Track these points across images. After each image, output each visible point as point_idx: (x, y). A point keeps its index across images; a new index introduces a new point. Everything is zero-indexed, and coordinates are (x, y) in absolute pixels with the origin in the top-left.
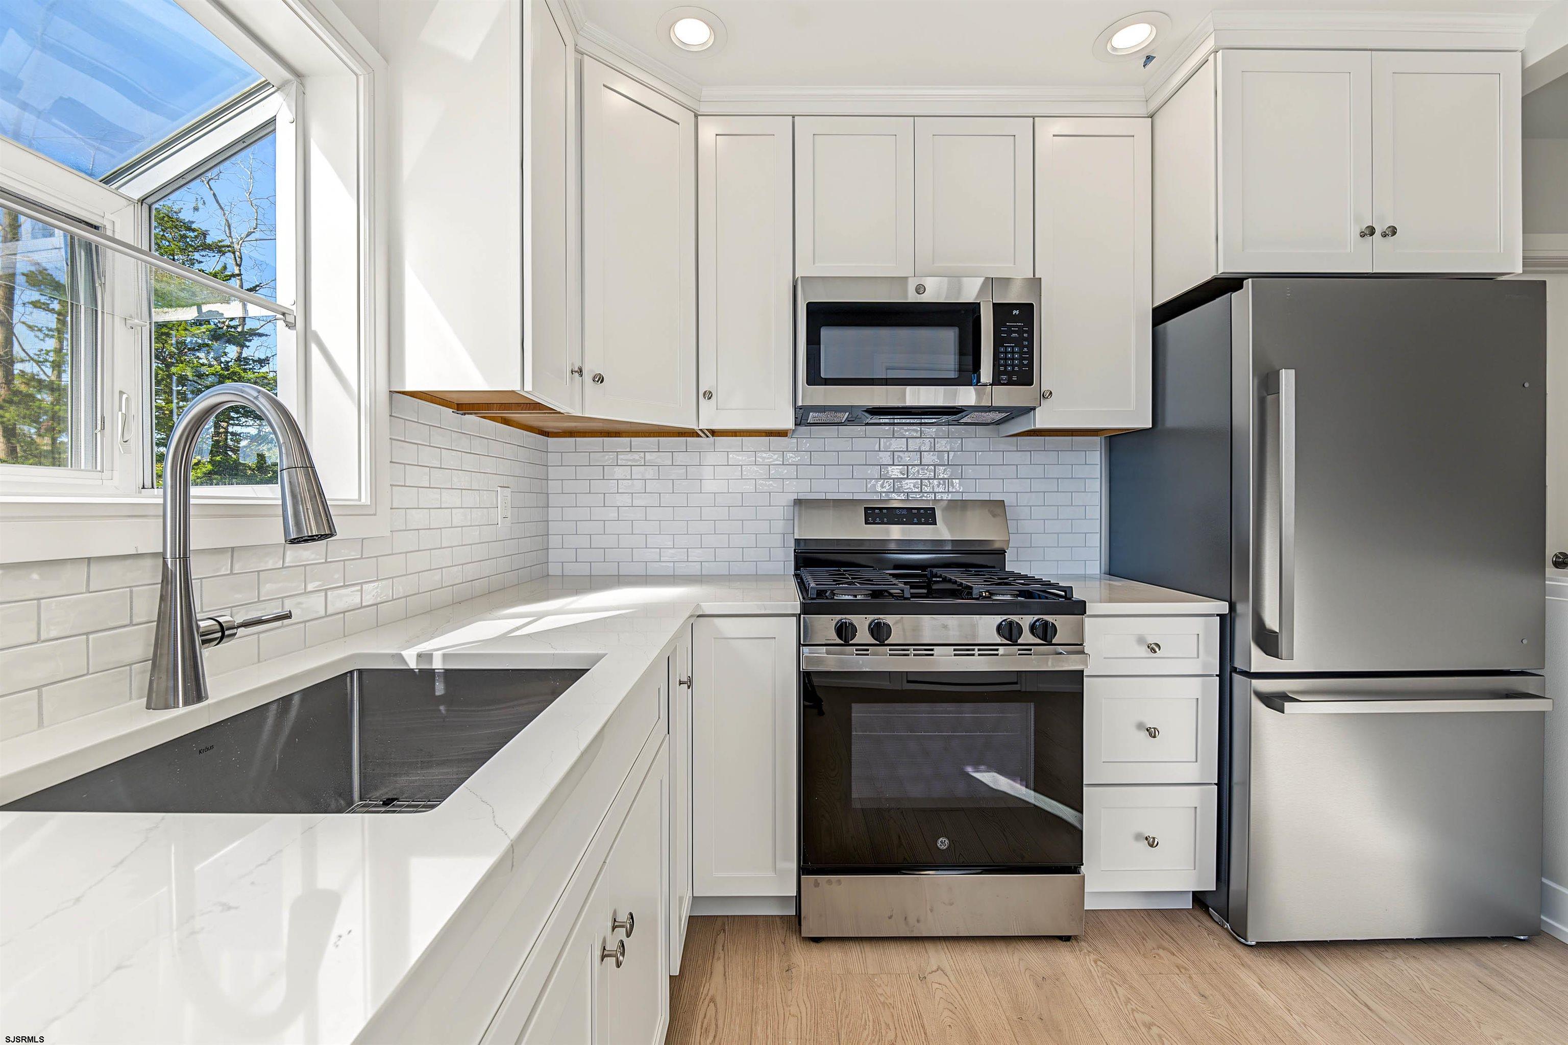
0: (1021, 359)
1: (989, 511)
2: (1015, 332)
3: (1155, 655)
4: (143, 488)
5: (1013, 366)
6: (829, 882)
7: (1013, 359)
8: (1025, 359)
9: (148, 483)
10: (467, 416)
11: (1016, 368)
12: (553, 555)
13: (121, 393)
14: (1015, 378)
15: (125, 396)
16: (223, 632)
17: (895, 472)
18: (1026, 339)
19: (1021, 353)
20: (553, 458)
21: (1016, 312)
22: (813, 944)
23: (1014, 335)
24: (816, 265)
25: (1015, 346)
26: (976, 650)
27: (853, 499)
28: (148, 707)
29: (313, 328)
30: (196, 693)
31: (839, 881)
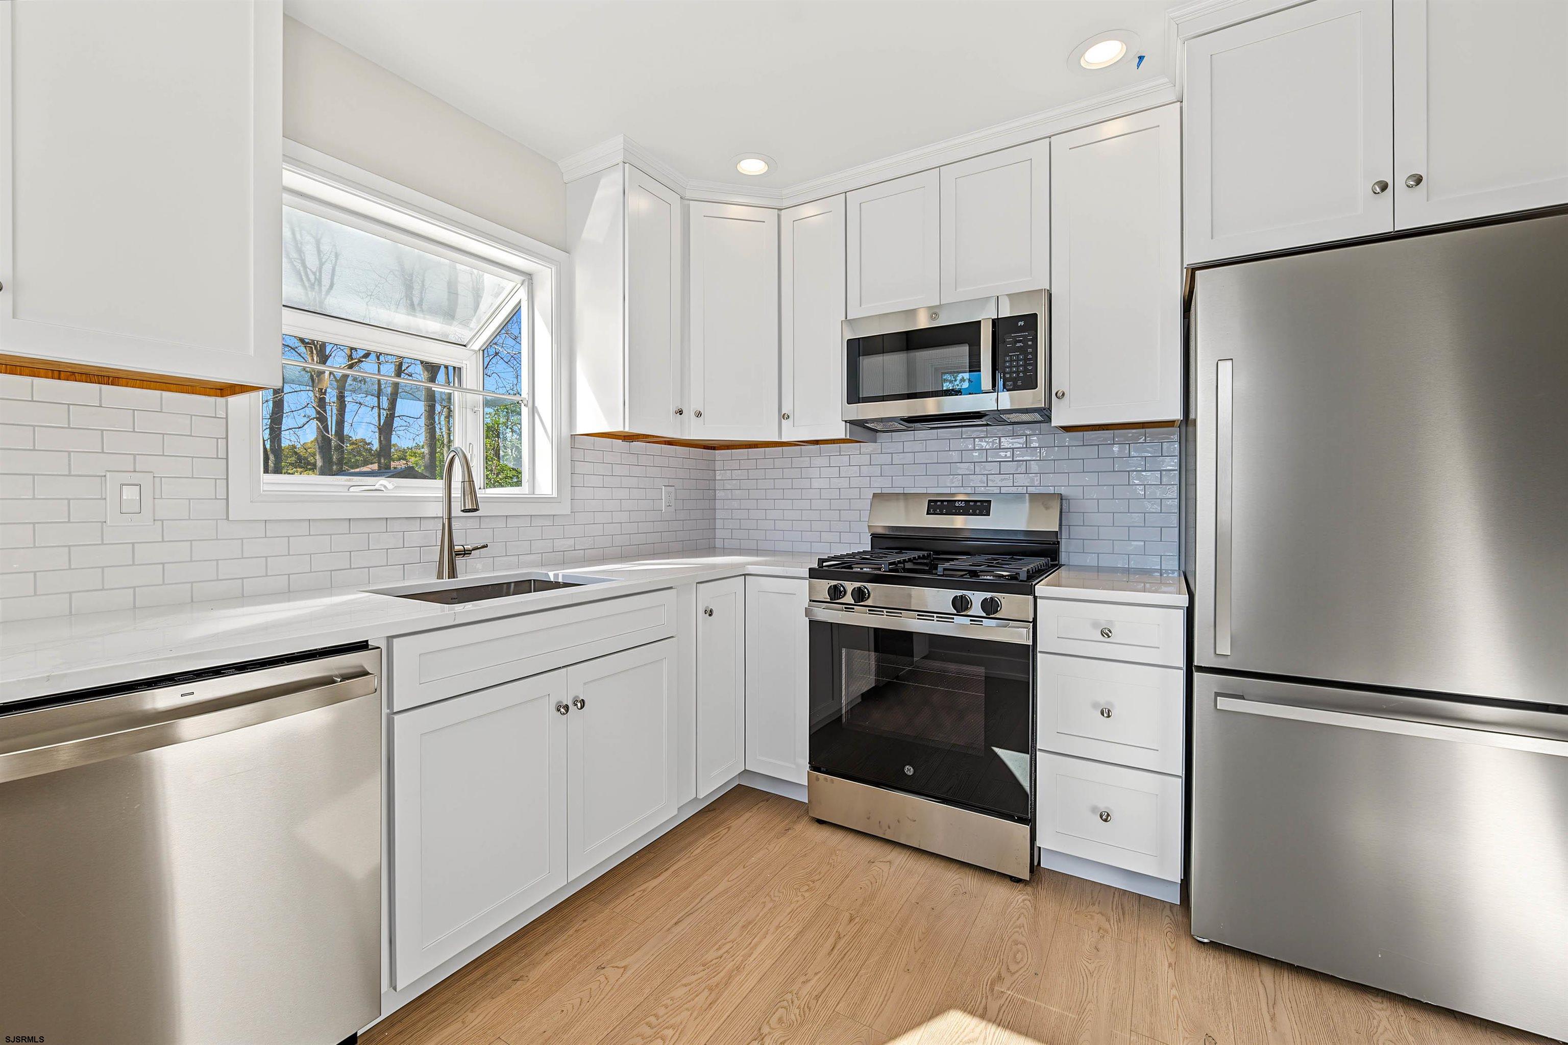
0: (1025, 366)
1: (1043, 504)
2: (1020, 341)
3: (1108, 640)
4: (480, 489)
5: (1018, 372)
6: (826, 779)
7: (1018, 366)
8: (1030, 364)
9: (482, 487)
10: (634, 442)
11: (1021, 375)
12: (719, 533)
13: (470, 444)
14: (1019, 383)
15: (471, 445)
16: (465, 553)
17: (964, 468)
18: (1030, 346)
19: (1026, 359)
20: (718, 465)
21: (1021, 323)
22: (816, 824)
23: (1018, 345)
24: (863, 306)
25: (1020, 354)
26: (935, 617)
27: (927, 493)
28: (437, 578)
29: (536, 405)
30: (453, 574)
31: (832, 781)
